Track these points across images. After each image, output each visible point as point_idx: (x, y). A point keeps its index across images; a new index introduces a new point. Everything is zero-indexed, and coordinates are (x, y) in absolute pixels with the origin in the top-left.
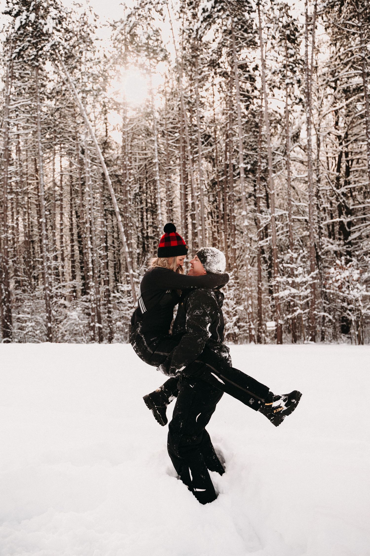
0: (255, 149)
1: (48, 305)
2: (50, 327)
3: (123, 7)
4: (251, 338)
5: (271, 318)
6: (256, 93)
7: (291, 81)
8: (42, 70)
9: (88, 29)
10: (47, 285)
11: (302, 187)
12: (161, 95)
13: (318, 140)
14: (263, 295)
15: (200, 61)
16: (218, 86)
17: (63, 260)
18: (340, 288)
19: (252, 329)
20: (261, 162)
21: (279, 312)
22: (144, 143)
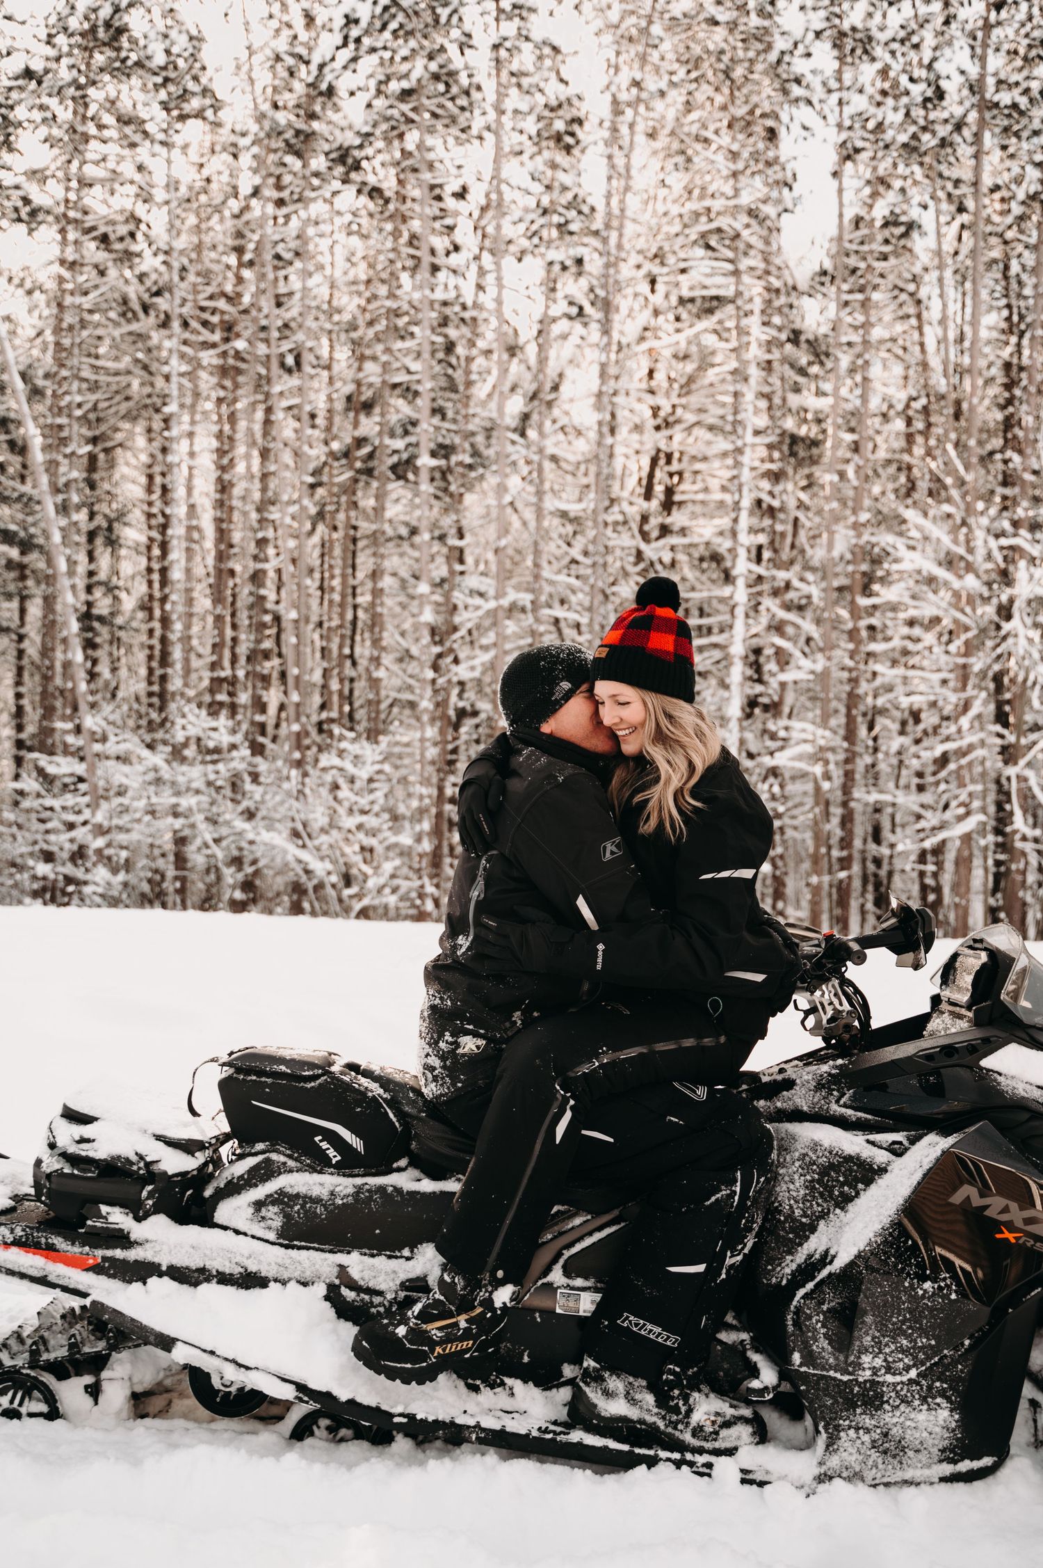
6: (457, 260)
7: (561, 256)
19: (425, 895)
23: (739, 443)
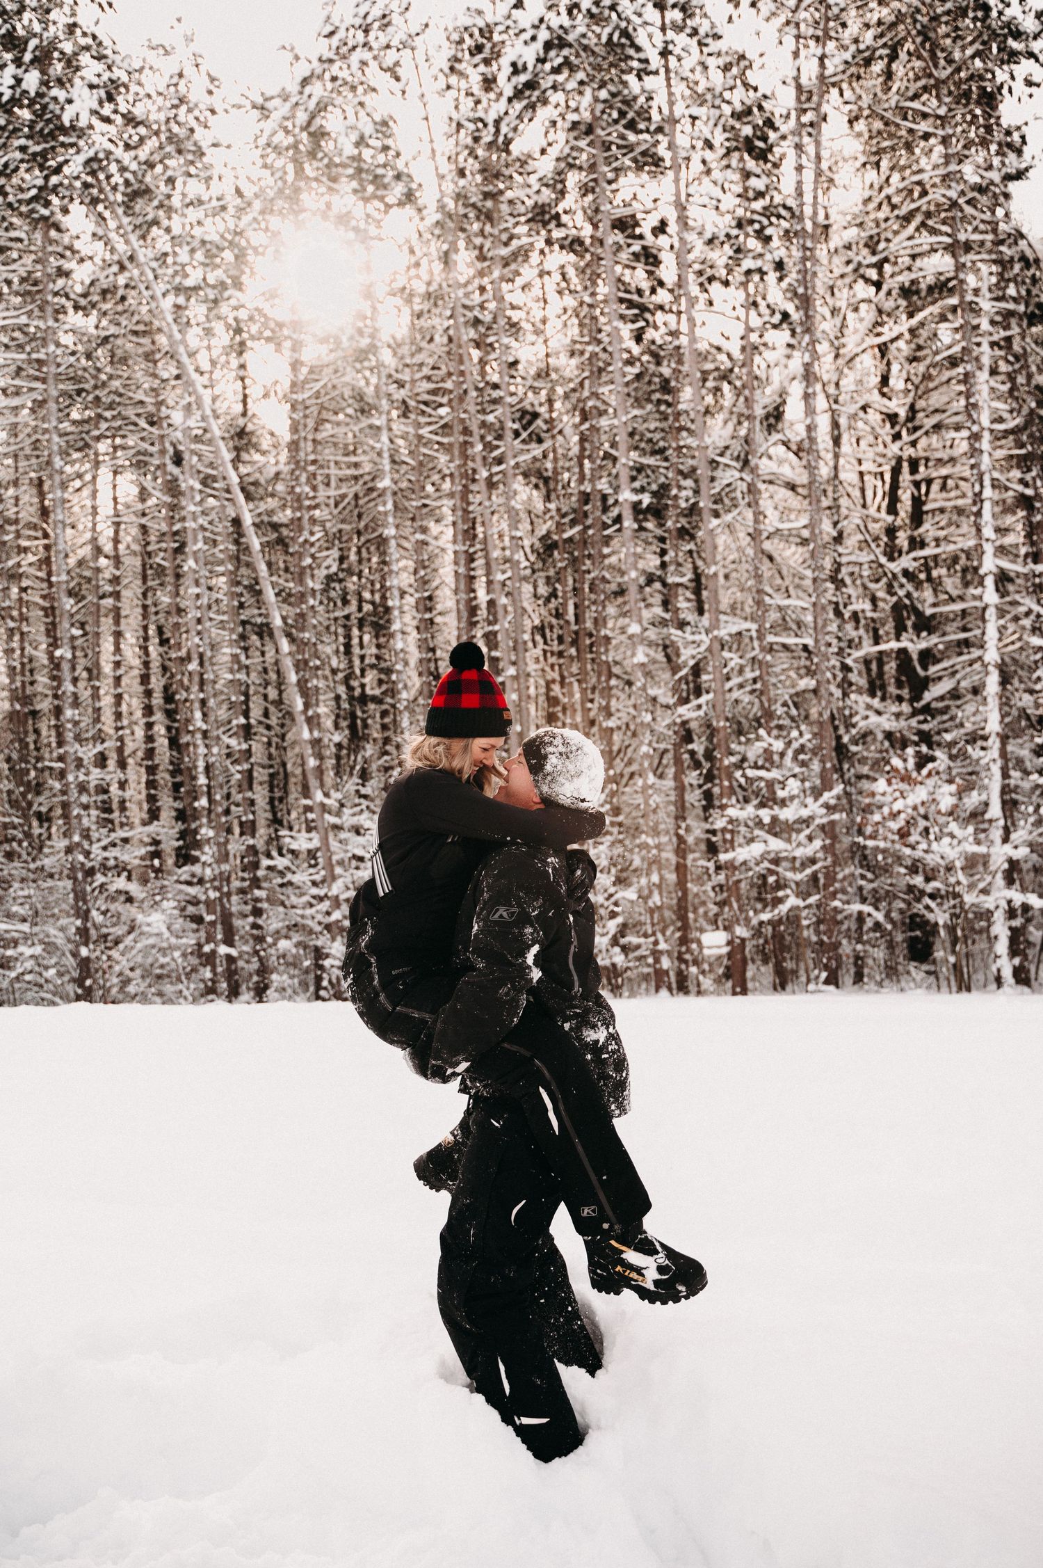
0: (662, 451)
1: (80, 896)
2: (87, 959)
3: (290, 56)
4: (659, 980)
5: (714, 922)
6: (663, 296)
7: (759, 263)
8: (59, 230)
9: (191, 117)
10: (76, 838)
11: (792, 555)
12: (398, 301)
13: (835, 425)
14: (690, 857)
15: (505, 208)
16: (557, 277)
17: (122, 764)
18: (903, 834)
19: (661, 952)
20: (680, 488)
21: (735, 905)
22: (350, 435)
23: (975, 428)
